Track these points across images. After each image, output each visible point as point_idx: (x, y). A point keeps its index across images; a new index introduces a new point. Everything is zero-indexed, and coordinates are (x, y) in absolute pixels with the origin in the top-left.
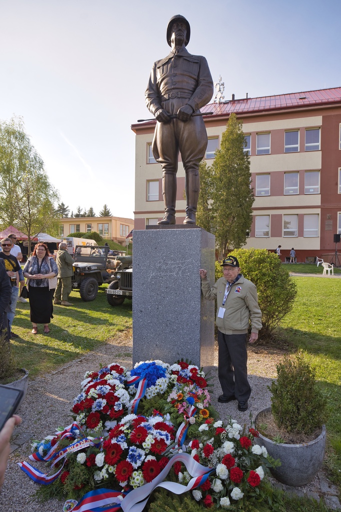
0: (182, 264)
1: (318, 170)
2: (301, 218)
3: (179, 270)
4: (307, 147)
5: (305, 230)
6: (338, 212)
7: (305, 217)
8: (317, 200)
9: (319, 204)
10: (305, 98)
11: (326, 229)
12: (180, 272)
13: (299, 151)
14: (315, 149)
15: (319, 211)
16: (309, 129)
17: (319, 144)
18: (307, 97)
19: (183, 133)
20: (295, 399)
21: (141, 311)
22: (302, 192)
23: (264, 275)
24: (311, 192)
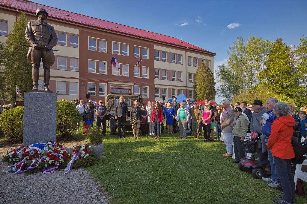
0: (49, 106)
1: (78, 59)
2: (68, 84)
3: (47, 108)
4: (71, 44)
5: (70, 91)
6: (88, 82)
7: (70, 83)
8: (77, 75)
9: (78, 77)
10: (69, 16)
11: (82, 91)
12: (48, 109)
13: (66, 45)
14: (75, 47)
15: (78, 81)
16: (72, 35)
17: (78, 44)
18: (70, 15)
19: (45, 55)
20: (97, 136)
21: (28, 125)
22: (68, 69)
23: (70, 111)
24: (73, 70)
